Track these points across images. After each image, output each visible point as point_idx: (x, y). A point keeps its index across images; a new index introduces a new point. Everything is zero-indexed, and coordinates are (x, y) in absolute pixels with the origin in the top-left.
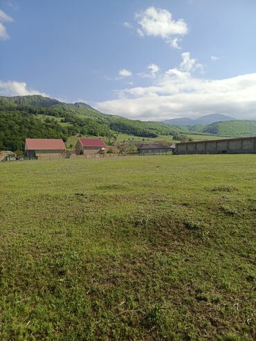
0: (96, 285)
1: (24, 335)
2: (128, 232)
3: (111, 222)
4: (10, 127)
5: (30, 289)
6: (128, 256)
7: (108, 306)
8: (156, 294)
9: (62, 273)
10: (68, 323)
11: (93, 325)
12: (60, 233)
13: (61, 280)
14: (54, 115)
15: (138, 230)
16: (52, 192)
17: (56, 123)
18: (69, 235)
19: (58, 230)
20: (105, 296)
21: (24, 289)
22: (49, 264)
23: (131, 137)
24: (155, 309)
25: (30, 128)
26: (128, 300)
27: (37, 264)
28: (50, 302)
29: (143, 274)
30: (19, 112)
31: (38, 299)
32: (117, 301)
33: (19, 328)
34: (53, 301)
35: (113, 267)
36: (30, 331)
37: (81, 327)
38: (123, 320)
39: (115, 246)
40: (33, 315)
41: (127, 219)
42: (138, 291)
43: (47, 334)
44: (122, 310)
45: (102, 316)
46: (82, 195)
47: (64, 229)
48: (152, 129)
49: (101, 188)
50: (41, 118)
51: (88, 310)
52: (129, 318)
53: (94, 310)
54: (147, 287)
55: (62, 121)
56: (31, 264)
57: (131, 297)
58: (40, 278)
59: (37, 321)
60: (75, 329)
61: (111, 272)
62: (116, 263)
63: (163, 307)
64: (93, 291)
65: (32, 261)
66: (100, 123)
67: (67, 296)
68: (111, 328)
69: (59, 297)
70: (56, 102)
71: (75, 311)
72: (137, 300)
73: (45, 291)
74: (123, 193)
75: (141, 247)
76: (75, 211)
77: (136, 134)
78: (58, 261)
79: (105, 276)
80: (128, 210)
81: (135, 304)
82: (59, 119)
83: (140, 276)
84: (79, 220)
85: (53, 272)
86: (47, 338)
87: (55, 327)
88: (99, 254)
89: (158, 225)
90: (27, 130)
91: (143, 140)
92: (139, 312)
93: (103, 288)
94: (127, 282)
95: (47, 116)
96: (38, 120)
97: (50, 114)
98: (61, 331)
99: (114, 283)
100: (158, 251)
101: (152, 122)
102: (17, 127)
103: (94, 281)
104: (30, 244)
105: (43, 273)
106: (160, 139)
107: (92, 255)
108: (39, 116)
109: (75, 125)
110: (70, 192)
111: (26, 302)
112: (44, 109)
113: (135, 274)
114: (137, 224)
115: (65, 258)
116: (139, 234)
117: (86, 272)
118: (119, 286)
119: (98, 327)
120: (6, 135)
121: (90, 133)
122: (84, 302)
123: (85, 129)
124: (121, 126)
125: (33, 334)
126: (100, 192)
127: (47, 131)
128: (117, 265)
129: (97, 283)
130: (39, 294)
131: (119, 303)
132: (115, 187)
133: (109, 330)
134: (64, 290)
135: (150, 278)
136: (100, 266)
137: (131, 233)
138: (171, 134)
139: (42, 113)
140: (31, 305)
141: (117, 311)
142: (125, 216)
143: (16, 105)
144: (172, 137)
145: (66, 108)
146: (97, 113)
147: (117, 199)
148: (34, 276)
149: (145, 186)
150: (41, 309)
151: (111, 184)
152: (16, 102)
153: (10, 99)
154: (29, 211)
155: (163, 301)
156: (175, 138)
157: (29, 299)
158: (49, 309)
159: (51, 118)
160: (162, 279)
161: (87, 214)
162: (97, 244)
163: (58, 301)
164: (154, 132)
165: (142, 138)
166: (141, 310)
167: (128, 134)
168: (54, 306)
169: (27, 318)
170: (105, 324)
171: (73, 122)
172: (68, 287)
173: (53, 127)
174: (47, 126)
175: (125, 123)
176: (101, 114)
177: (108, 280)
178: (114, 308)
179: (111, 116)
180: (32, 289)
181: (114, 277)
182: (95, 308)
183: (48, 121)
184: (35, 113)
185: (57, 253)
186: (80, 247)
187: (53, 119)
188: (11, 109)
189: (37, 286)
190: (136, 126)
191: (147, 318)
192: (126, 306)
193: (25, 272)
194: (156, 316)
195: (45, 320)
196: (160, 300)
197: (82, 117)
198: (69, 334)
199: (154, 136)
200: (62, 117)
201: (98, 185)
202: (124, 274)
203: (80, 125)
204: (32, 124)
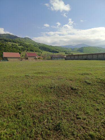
0: (34, 114)
1: (4, 135)
2: (48, 91)
3: (40, 87)
5: (6, 116)
6: (48, 101)
7: (40, 122)
8: (60, 117)
9: (20, 109)
10: (23, 129)
11: (34, 130)
12: (19, 92)
13: (20, 111)
14: (15, 42)
15: (52, 90)
16: (15, 75)
17: (16, 46)
18: (23, 93)
19: (18, 91)
20: (38, 118)
21: (3, 116)
22: (14, 105)
23: (48, 52)
24: (60, 123)
25: (5, 48)
26: (48, 119)
27: (9, 105)
28: (15, 121)
29: (54, 108)
31: (10, 120)
32: (44, 120)
33: (2, 132)
34: (16, 120)
35: (42, 106)
36: (6, 134)
37: (28, 131)
38: (46, 128)
39: (42, 97)
40: (7, 127)
41: (47, 86)
42: (52, 115)
43: (14, 135)
44: (46, 124)
45: (38, 126)
46: (28, 76)
47: (20, 90)
48: (57, 49)
49: (36, 73)
51: (31, 124)
52: (49, 127)
53: (34, 124)
54: (56, 114)
55: (19, 45)
56: (6, 105)
57: (50, 118)
58: (10, 111)
59: (9, 129)
60: (26, 132)
61: (41, 108)
62: (43, 104)
63: (63, 122)
64: (33, 116)
65: (7, 104)
66: (35, 46)
67: (22, 118)
68: (41, 131)
69: (19, 119)
70: (16, 37)
71: (26, 125)
72: (52, 119)
73: (13, 116)
74: (45, 75)
75: (54, 98)
76: (25, 83)
77: (50, 52)
78: (18, 104)
79: (38, 110)
80: (47, 82)
81: (51, 121)
82: (18, 44)
83: (53, 109)
84: (27, 86)
85: (16, 108)
86: (14, 136)
87: (17, 131)
88: (36, 100)
89: (60, 88)
90: (4, 49)
91: (53, 54)
92: (53, 124)
93: (37, 115)
94: (47, 112)
95: (12, 43)
97: (14, 42)
98: (20, 133)
99: (42, 112)
100: (60, 99)
101: (57, 46)
103: (34, 112)
104: (6, 96)
105: (12, 109)
106: (60, 53)
107: (33, 101)
108: (9, 43)
110: (23, 75)
111: (4, 121)
112: (11, 40)
113: (51, 108)
114: (51, 88)
115: (21, 102)
116: (52, 92)
117: (30, 108)
118: (44, 113)
119: (36, 131)
121: (31, 51)
122: (29, 120)
123: (29, 49)
124: (44, 48)
125: (8, 135)
126: (36, 75)
127: (13, 49)
128: (43, 105)
129: (35, 113)
130: (10, 118)
131: (45, 121)
132: (42, 73)
133: (40, 132)
134: (21, 116)
135: (57, 110)
136: (36, 105)
137: (49, 92)
138: (64, 52)
139: (10, 41)
140: (7, 122)
141: (44, 124)
142: (47, 85)
144: (65, 53)
145: (21, 39)
146: (34, 42)
147: (43, 78)
148: (8, 110)
149: (54, 73)
150: (11, 124)
151: (40, 72)
154: (5, 83)
155: (63, 120)
156: (66, 53)
157: (6, 120)
158: (14, 124)
159: (14, 43)
160: (62, 110)
161: (30, 84)
162: (35, 96)
163: (18, 120)
164: (58, 51)
165: (53, 53)
166: (54, 123)
167: (47, 51)
168: (17, 123)
169: (5, 128)
170: (39, 129)
171: (24, 46)
172: (23, 114)
173: (15, 48)
174: (12, 47)
175: (45, 46)
176: (36, 42)
177: (39, 111)
178: (42, 123)
179: (40, 43)
180: (7, 115)
181: (42, 110)
182: (34, 123)
183: (13, 45)
184: (7, 41)
185: (18, 100)
186: (27, 98)
187: (15, 44)
189: (9, 114)
190: (50, 48)
191: (56, 127)
192: (47, 122)
193: (4, 109)
194: (60, 126)
195: (13, 129)
196: (61, 119)
197: (28, 43)
198: (23, 134)
199: (57, 52)
200: (19, 43)
201: (35, 72)
202: (46, 109)
203: (27, 47)
204: (6, 46)
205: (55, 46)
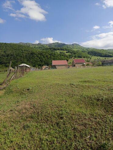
0: (76, 126)
1: (45, 141)
2: (94, 103)
3: (85, 98)
4: (47, 56)
6: (93, 115)
7: (81, 137)
8: (107, 136)
9: (62, 118)
10: (63, 140)
11: (73, 144)
12: (62, 100)
13: (61, 121)
14: (63, 50)
15: (99, 103)
16: (60, 82)
18: (66, 102)
19: (61, 99)
20: (80, 132)
21: (46, 122)
22: (57, 113)
23: (99, 57)
24: (105, 144)
25: (54, 56)
26: (91, 136)
27: (52, 112)
28: (56, 130)
29: (100, 125)
30: (50, 50)
31: (51, 127)
33: (43, 138)
34: (57, 129)
35: (85, 119)
36: (47, 140)
37: (68, 144)
38: (88, 145)
39: (87, 109)
40: (49, 134)
41: (93, 97)
42: (97, 132)
43: (54, 143)
44: (88, 140)
45: (78, 141)
46: (73, 84)
47: (64, 99)
48: (110, 53)
49: (81, 82)
50: (58, 52)
51: (72, 137)
52: (91, 145)
53: (75, 137)
54: (102, 132)
55: (67, 52)
56: (50, 112)
57: (93, 135)
58: (53, 118)
59: (50, 137)
60: (65, 144)
61: (84, 121)
63: (110, 143)
64: (75, 129)
65: (50, 111)
66: (83, 52)
67: (63, 128)
68: (82, 148)
69: (60, 128)
70: (64, 45)
71: (66, 136)
72: (96, 137)
73: (54, 125)
74: (93, 84)
75: (100, 111)
76: (69, 91)
77: (101, 56)
78: (60, 112)
79: (81, 123)
80: (95, 92)
81: (94, 139)
82: (65, 52)
83: (98, 125)
84: (71, 96)
85: (58, 117)
86: (54, 145)
87: (57, 141)
88: (79, 112)
89: (110, 101)
90: (53, 57)
91: (105, 59)
92: (96, 143)
93: (80, 128)
94: (91, 127)
95: (60, 51)
96: (57, 53)
97: (62, 50)
98: (59, 143)
99: (85, 126)
100: (109, 114)
101: (110, 50)
102: (49, 56)
103: (76, 124)
104: (50, 103)
105: (54, 117)
107: (75, 112)
108: (58, 51)
109: (72, 54)
110: (68, 83)
111: (47, 128)
112: (59, 48)
113: (96, 124)
114: (98, 100)
115: (63, 112)
116: (99, 105)
117: (72, 119)
118: (87, 128)
119: (76, 145)
120: (45, 59)
121: (79, 57)
122: (70, 132)
124: (94, 53)
125: (48, 142)
126: (81, 84)
127: (61, 57)
128: (87, 118)
129: (77, 125)
130: (52, 125)
131: (87, 136)
132: (88, 81)
133: (81, 148)
134: (62, 125)
135: (104, 128)
136: (79, 118)
137: (95, 104)
139: (59, 49)
140: (49, 129)
141: (86, 140)
142: (93, 96)
143: (49, 47)
145: (69, 46)
146: (82, 48)
147: (89, 87)
148: (51, 117)
149: (104, 81)
150: (52, 132)
151: (87, 80)
152: (49, 46)
153: (46, 45)
154: (51, 90)
155: (110, 141)
157: (48, 126)
158: (55, 132)
159: (62, 51)
160: (110, 129)
161: (74, 93)
162: (78, 107)
163: (59, 130)
165: (105, 58)
166: (98, 142)
167: (97, 56)
168: (58, 132)
169: (46, 134)
170: (79, 145)
171: (71, 53)
172: (64, 124)
173: (63, 55)
174: (60, 55)
175: (96, 51)
176: (84, 48)
177: (82, 125)
178: (84, 138)
179: (89, 48)
180: (49, 122)
181: (85, 124)
183: (61, 53)
184: (56, 50)
185: (60, 109)
186: (70, 108)
187: (63, 52)
188: (47, 49)
189: (51, 122)
190: (101, 52)
191: (100, 147)
192: (90, 139)
193: (47, 115)
194: (105, 147)
195: (53, 137)
196: (108, 139)
197: (75, 50)
198: (63, 145)
199: (111, 57)
200: (67, 50)
201: (80, 80)
202: (90, 123)
203: (75, 54)
204: (55, 54)
205: (108, 50)
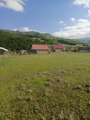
4: (24, 42)
14: (38, 38)
17: (39, 40)
23: (66, 45)
25: (31, 42)
30: (27, 37)
48: (74, 42)
50: (34, 39)
55: (41, 40)
66: (54, 40)
70: (38, 33)
77: (68, 44)
90: (30, 43)
91: (71, 46)
95: (36, 38)
96: (33, 39)
97: (37, 37)
102: (26, 42)
106: (78, 46)
108: (34, 38)
109: (45, 41)
120: (23, 45)
121: (51, 44)
123: (49, 42)
124: (62, 41)
138: (82, 44)
139: (34, 37)
143: (26, 35)
144: (83, 45)
145: (42, 35)
146: (53, 37)
152: (26, 34)
153: (24, 32)
156: (84, 45)
159: (37, 38)
165: (70, 45)
171: (45, 40)
173: (38, 42)
174: (36, 41)
176: (54, 37)
179: (58, 37)
183: (36, 40)
184: (32, 37)
187: (38, 39)
188: (24, 36)
190: (67, 41)
197: (48, 38)
199: (75, 45)
200: (41, 38)
203: (47, 41)
204: (31, 41)
205: (72, 39)
